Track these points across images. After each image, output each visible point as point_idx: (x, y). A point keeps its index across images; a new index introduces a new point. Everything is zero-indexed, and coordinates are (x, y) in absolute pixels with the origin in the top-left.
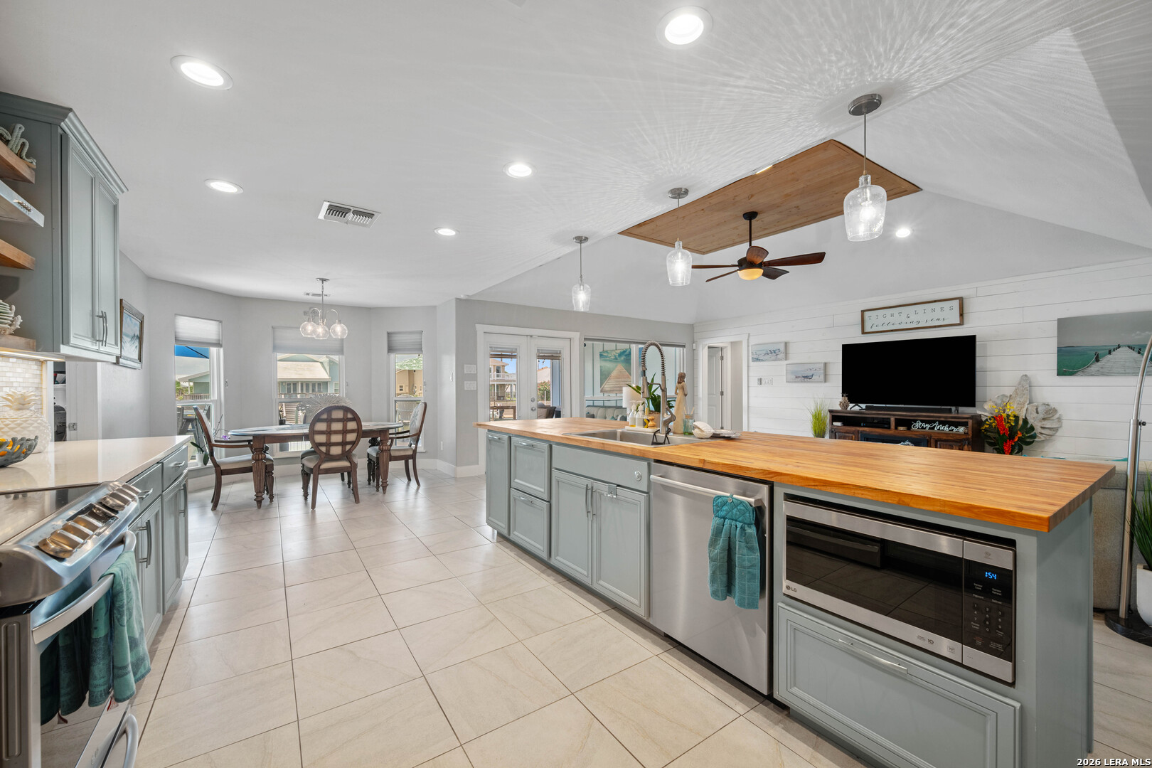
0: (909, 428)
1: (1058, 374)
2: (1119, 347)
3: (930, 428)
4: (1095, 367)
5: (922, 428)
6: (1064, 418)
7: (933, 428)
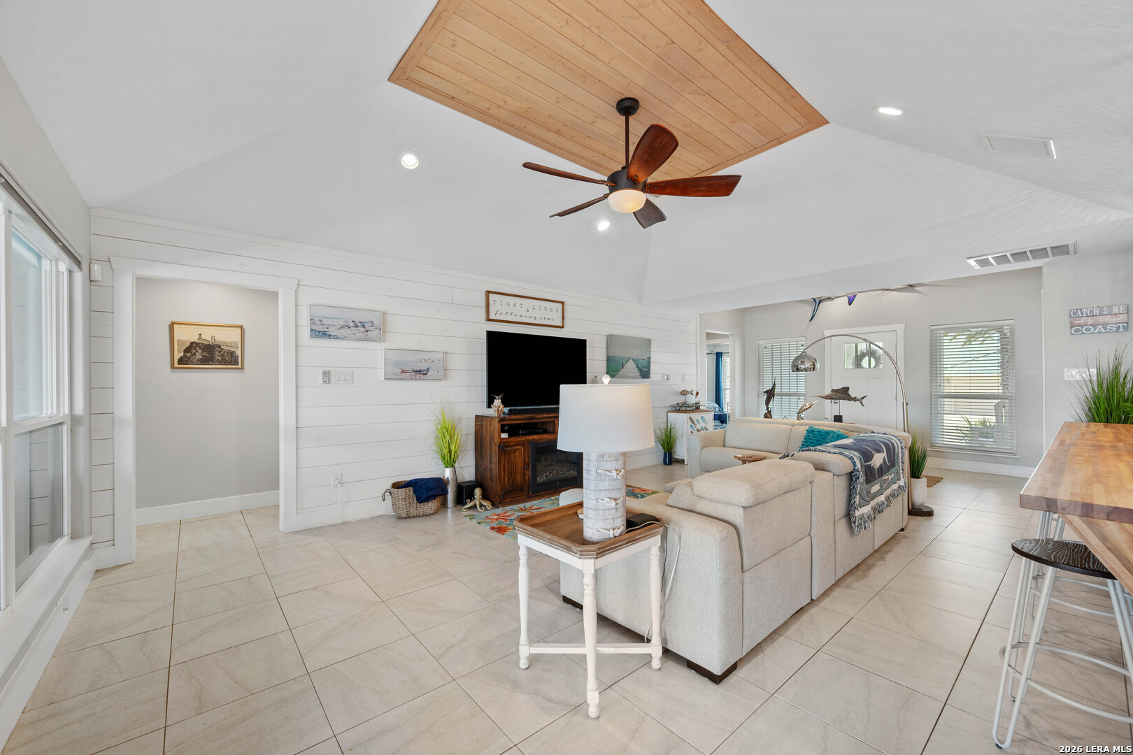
2: (629, 359)
4: (622, 372)
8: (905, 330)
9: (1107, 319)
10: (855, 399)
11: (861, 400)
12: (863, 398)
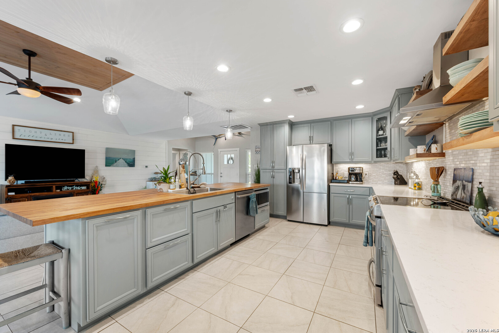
0: (61, 190)
1: (106, 166)
2: (120, 158)
3: (71, 189)
4: (115, 164)
5: (68, 189)
6: (107, 180)
7: (73, 189)
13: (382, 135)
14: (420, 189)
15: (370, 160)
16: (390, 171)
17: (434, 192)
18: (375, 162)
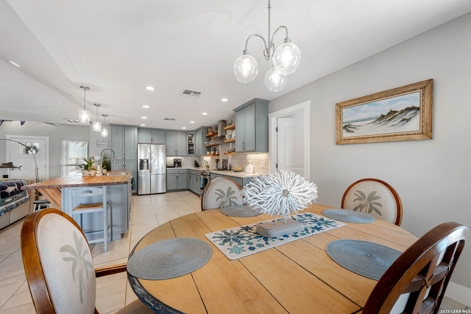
8: (49, 139)
9: (105, 143)
10: (16, 167)
11: (19, 168)
12: (20, 167)
13: (190, 143)
14: (208, 168)
15: (185, 155)
16: (192, 160)
17: (216, 167)
18: (187, 156)
